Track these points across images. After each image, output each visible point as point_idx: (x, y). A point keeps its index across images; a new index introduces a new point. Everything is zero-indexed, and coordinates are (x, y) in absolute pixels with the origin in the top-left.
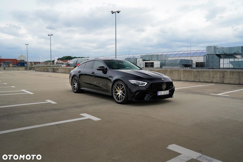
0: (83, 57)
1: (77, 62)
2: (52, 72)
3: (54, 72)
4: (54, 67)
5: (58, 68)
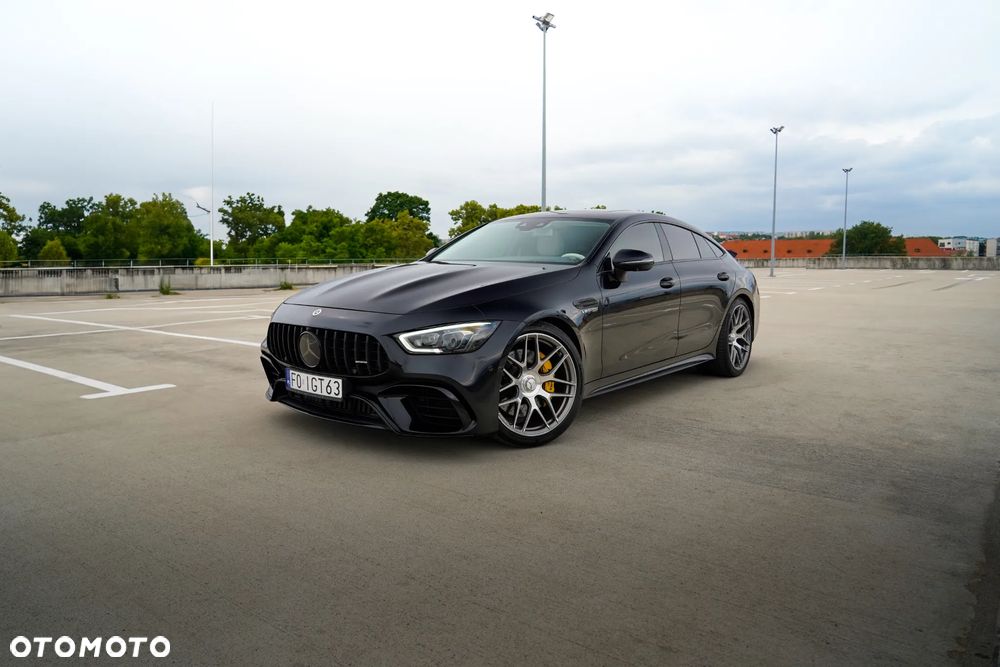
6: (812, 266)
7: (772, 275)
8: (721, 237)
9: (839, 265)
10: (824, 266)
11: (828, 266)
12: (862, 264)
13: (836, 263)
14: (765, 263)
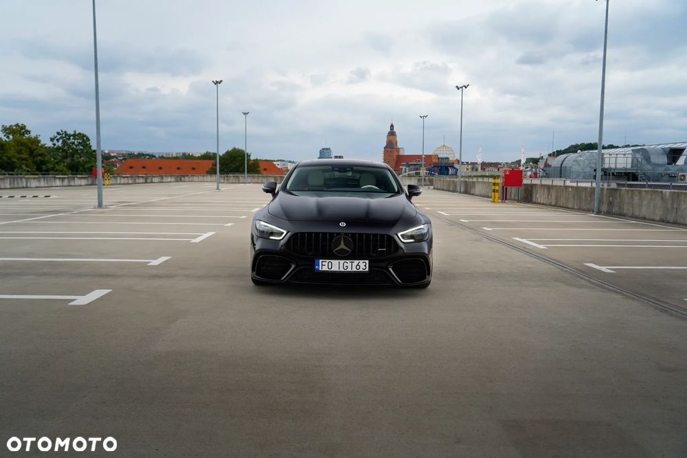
0: (615, 145)
1: (563, 161)
2: (460, 193)
3: (466, 192)
4: (467, 180)
5: (474, 182)
6: (223, 181)
7: (218, 189)
8: (112, 155)
9: (241, 181)
10: (231, 181)
11: (234, 181)
12: (256, 180)
13: (239, 180)
14: (183, 179)
